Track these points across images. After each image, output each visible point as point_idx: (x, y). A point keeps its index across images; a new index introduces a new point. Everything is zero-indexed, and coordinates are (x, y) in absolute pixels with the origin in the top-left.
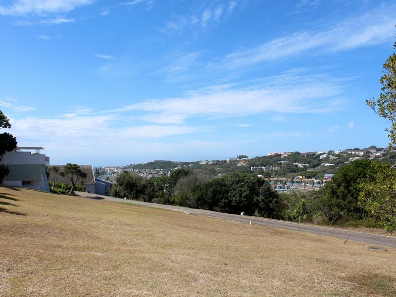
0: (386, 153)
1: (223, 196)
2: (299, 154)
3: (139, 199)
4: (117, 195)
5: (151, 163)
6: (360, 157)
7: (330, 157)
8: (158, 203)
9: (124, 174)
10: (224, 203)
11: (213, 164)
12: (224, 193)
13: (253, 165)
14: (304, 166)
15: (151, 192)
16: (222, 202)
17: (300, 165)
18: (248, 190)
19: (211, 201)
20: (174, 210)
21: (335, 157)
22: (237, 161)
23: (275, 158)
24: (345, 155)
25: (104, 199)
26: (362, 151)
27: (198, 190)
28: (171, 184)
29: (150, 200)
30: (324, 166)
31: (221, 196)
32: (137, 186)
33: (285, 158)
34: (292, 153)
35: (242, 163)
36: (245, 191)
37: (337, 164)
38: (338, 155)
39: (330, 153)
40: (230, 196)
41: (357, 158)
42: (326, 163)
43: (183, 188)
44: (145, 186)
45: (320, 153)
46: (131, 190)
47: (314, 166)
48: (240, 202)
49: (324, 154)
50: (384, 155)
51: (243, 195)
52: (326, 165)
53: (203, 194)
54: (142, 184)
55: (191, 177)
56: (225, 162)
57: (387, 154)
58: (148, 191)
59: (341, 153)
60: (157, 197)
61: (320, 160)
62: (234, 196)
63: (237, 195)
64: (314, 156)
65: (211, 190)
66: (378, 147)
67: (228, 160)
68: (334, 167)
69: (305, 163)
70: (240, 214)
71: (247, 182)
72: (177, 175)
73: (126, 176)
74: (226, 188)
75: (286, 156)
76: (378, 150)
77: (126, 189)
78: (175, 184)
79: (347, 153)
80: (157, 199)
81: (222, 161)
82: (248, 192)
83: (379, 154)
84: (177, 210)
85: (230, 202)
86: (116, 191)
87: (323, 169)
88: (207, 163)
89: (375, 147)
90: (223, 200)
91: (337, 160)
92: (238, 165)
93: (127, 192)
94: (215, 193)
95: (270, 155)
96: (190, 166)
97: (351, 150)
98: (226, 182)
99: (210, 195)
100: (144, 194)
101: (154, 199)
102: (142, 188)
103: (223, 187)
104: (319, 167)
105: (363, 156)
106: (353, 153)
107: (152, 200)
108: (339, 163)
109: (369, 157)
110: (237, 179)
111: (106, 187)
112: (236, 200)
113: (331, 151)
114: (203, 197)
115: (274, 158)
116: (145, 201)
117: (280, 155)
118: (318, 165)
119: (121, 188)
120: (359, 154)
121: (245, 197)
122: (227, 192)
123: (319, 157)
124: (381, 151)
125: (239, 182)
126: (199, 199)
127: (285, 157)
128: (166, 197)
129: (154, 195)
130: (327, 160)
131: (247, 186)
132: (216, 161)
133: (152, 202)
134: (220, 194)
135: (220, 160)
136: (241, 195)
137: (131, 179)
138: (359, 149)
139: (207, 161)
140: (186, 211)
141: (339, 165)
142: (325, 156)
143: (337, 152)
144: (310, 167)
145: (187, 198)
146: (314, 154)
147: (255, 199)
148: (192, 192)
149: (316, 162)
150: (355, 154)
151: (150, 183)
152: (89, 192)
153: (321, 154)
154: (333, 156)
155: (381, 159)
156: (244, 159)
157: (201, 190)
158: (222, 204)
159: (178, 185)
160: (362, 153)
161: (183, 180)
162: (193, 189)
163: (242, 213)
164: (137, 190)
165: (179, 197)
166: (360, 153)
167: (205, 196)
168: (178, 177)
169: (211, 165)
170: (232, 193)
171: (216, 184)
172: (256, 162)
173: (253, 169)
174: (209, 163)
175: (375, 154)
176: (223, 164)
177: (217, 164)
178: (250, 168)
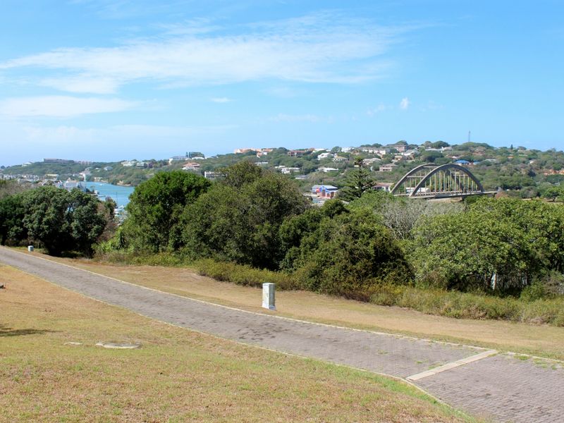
0: (418, 153)
1: (15, 221)
2: (286, 151)
5: (39, 164)
6: (380, 158)
7: (333, 157)
10: (16, 231)
11: (145, 166)
12: (17, 217)
13: (208, 169)
14: (292, 171)
16: (12, 231)
17: (286, 169)
18: (54, 212)
21: (341, 158)
22: (184, 161)
23: (246, 157)
24: (357, 154)
26: (384, 148)
30: (322, 172)
31: (12, 221)
33: (262, 158)
34: (274, 149)
35: (190, 164)
36: (49, 214)
37: (342, 169)
38: (347, 155)
39: (336, 150)
40: (26, 222)
41: (374, 159)
42: (326, 167)
45: (318, 150)
47: (307, 172)
48: (39, 230)
49: (325, 151)
50: (415, 156)
51: (45, 219)
52: (326, 170)
56: (165, 163)
57: (420, 155)
59: (352, 150)
61: (317, 163)
62: (31, 222)
63: (36, 221)
64: (309, 156)
66: (409, 143)
67: (171, 160)
68: (338, 174)
69: (293, 167)
70: (26, 248)
71: (55, 201)
74: (21, 209)
75: (265, 154)
76: (408, 147)
79: (361, 151)
81: (160, 162)
82: (53, 216)
83: (409, 154)
85: (25, 230)
87: (321, 176)
88: (135, 165)
89: (405, 143)
90: (15, 228)
91: (344, 163)
92: (184, 169)
94: (3, 216)
95: (239, 152)
96: (106, 169)
97: (368, 146)
98: (23, 201)
103: (17, 209)
104: (314, 173)
105: (384, 156)
106: (371, 151)
108: (345, 168)
109: (394, 158)
110: (40, 197)
112: (32, 228)
113: (337, 148)
115: (244, 158)
117: (255, 153)
118: (313, 170)
120: (379, 153)
121: (48, 222)
122: (22, 216)
123: (317, 157)
124: (413, 149)
125: (43, 199)
127: (263, 156)
130: (328, 161)
131: (55, 207)
132: (149, 161)
134: (10, 218)
135: (157, 160)
138: (380, 145)
139: (135, 160)
141: (346, 170)
142: (325, 155)
143: (345, 150)
144: (301, 173)
146: (310, 152)
147: (65, 226)
149: (310, 165)
150: (373, 153)
153: (320, 153)
154: (338, 155)
155: (410, 161)
156: (197, 158)
158: (12, 233)
160: (383, 152)
163: (29, 247)
166: (381, 152)
169: (142, 168)
170: (28, 217)
171: (6, 204)
172: (214, 164)
173: (208, 176)
174: (138, 164)
175: (402, 154)
176: (161, 166)
177: (151, 167)
178: (204, 175)
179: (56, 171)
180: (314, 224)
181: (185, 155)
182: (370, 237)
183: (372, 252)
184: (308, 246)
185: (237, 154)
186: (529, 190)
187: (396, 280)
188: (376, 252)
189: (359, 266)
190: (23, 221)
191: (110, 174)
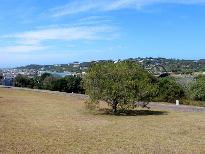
0: (144, 61)
1: (65, 85)
3: (27, 87)
4: (16, 85)
5: (28, 66)
8: (36, 89)
9: (19, 75)
11: (61, 66)
13: (81, 67)
15: (32, 83)
19: (60, 87)
20: (44, 92)
22: (73, 64)
23: (92, 63)
25: (11, 88)
27: (54, 83)
28: (41, 79)
29: (32, 87)
32: (25, 81)
34: (101, 60)
36: (74, 83)
38: (123, 62)
39: (119, 60)
40: (68, 85)
43: (47, 81)
44: (29, 81)
45: (114, 60)
46: (23, 83)
48: (72, 88)
49: (116, 61)
50: (144, 62)
51: (73, 85)
53: (56, 85)
54: (28, 80)
55: (51, 77)
56: (67, 65)
57: (145, 62)
58: (31, 83)
59: (124, 60)
60: (35, 86)
62: (69, 85)
63: (71, 85)
65: (60, 83)
66: (141, 58)
67: (69, 64)
70: (72, 93)
71: (74, 79)
72: (44, 76)
73: (20, 76)
74: (66, 82)
75: (98, 62)
77: (20, 82)
78: (43, 80)
80: (35, 87)
81: (66, 65)
82: (75, 83)
83: (141, 61)
84: (45, 92)
85: (68, 88)
86: (16, 84)
88: (58, 66)
90: (65, 87)
92: (74, 67)
93: (21, 84)
94: (61, 84)
95: (90, 61)
96: (49, 67)
98: (66, 79)
99: (59, 85)
100: (29, 85)
101: (34, 87)
102: (28, 82)
103: (65, 82)
107: (33, 87)
110: (70, 78)
111: (10, 82)
112: (70, 87)
113: (120, 60)
114: (56, 86)
116: (30, 88)
117: (95, 62)
119: (18, 82)
121: (74, 85)
122: (66, 84)
123: (114, 63)
126: (54, 87)
127: (97, 63)
128: (39, 85)
129: (34, 85)
131: (75, 81)
132: (62, 64)
133: (33, 88)
134: (63, 84)
135: (65, 64)
136: (72, 85)
137: (22, 78)
139: (58, 64)
140: (49, 92)
142: (116, 62)
143: (122, 60)
145: (49, 86)
146: (111, 61)
147: (78, 86)
148: (51, 84)
151: (32, 79)
152: (3, 85)
153: (115, 61)
155: (142, 63)
156: (77, 63)
157: (55, 83)
158: (64, 89)
159: (45, 80)
161: (47, 78)
162: (52, 82)
163: (72, 92)
164: (25, 83)
165: (46, 86)
167: (57, 86)
168: (45, 76)
169: (60, 67)
170: (68, 84)
171: (62, 81)
172: (83, 65)
173: (82, 69)
174: (59, 66)
175: (139, 61)
176: (66, 66)
177: (63, 66)
178: (80, 68)
179: (34, 68)
180: (162, 85)
181: (73, 63)
182: (178, 88)
183: (179, 92)
184: (163, 91)
185: (90, 62)
186: (180, 72)
187: (185, 99)
188: (180, 92)
189: (177, 96)
190: (67, 85)
191: (51, 69)
